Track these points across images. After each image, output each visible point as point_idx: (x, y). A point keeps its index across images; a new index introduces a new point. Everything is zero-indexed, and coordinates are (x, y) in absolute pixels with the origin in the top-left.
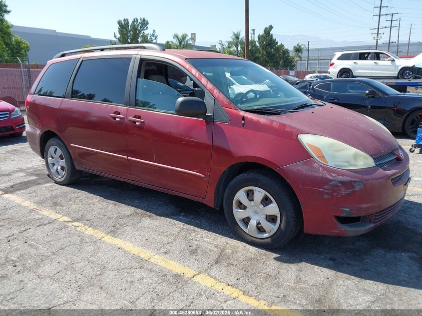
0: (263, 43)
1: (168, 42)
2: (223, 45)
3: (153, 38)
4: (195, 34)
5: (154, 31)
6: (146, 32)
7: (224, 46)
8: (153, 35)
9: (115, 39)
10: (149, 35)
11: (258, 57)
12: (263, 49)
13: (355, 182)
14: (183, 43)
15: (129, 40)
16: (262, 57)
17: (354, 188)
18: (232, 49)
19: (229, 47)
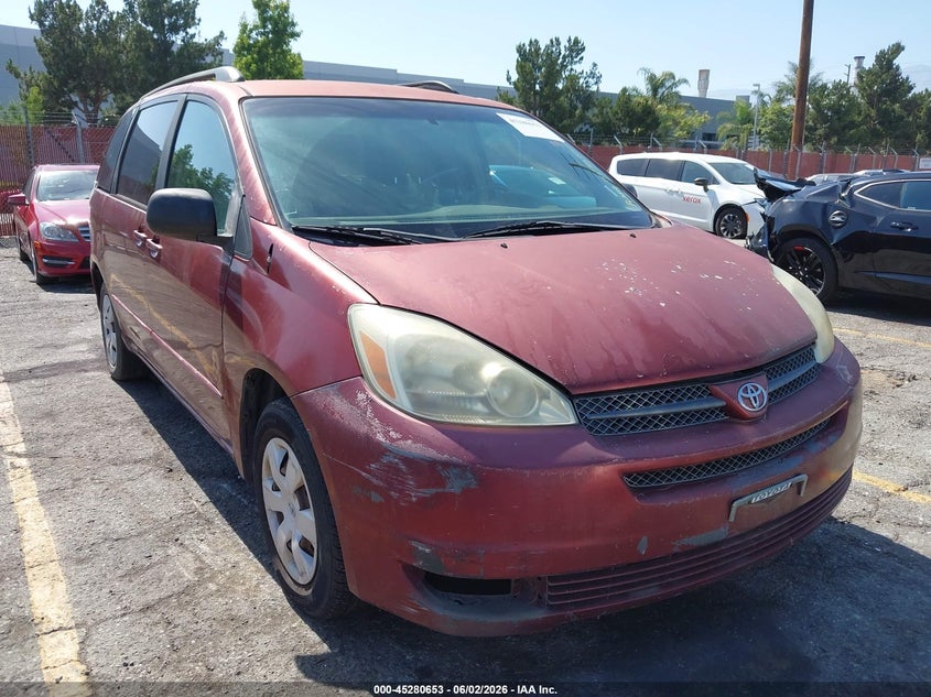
0: (871, 87)
1: (624, 90)
2: (762, 95)
3: (592, 81)
4: (708, 71)
5: (595, 65)
6: (578, 68)
7: (766, 99)
8: (592, 75)
9: (507, 85)
10: (585, 75)
11: (853, 122)
12: (870, 104)
13: (446, 465)
14: (660, 91)
15: (537, 87)
16: (864, 122)
17: (444, 487)
18: (784, 105)
19: (779, 100)
